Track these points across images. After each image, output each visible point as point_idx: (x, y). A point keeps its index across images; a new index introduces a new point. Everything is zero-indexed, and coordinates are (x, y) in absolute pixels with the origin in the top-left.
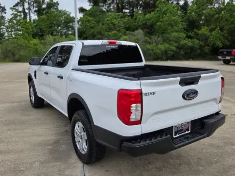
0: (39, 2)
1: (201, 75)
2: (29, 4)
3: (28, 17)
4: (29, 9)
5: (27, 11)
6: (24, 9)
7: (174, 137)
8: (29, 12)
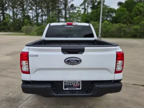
0: (94, 2)
1: (85, 48)
2: (88, 3)
3: (86, 11)
4: (88, 6)
5: (86, 8)
6: (85, 7)
7: (64, 89)
8: (87, 8)
